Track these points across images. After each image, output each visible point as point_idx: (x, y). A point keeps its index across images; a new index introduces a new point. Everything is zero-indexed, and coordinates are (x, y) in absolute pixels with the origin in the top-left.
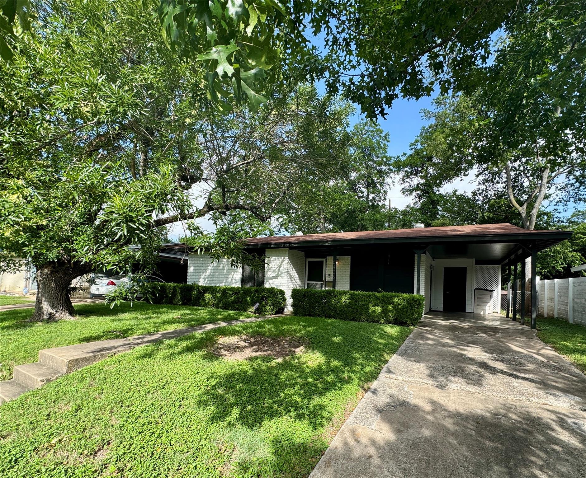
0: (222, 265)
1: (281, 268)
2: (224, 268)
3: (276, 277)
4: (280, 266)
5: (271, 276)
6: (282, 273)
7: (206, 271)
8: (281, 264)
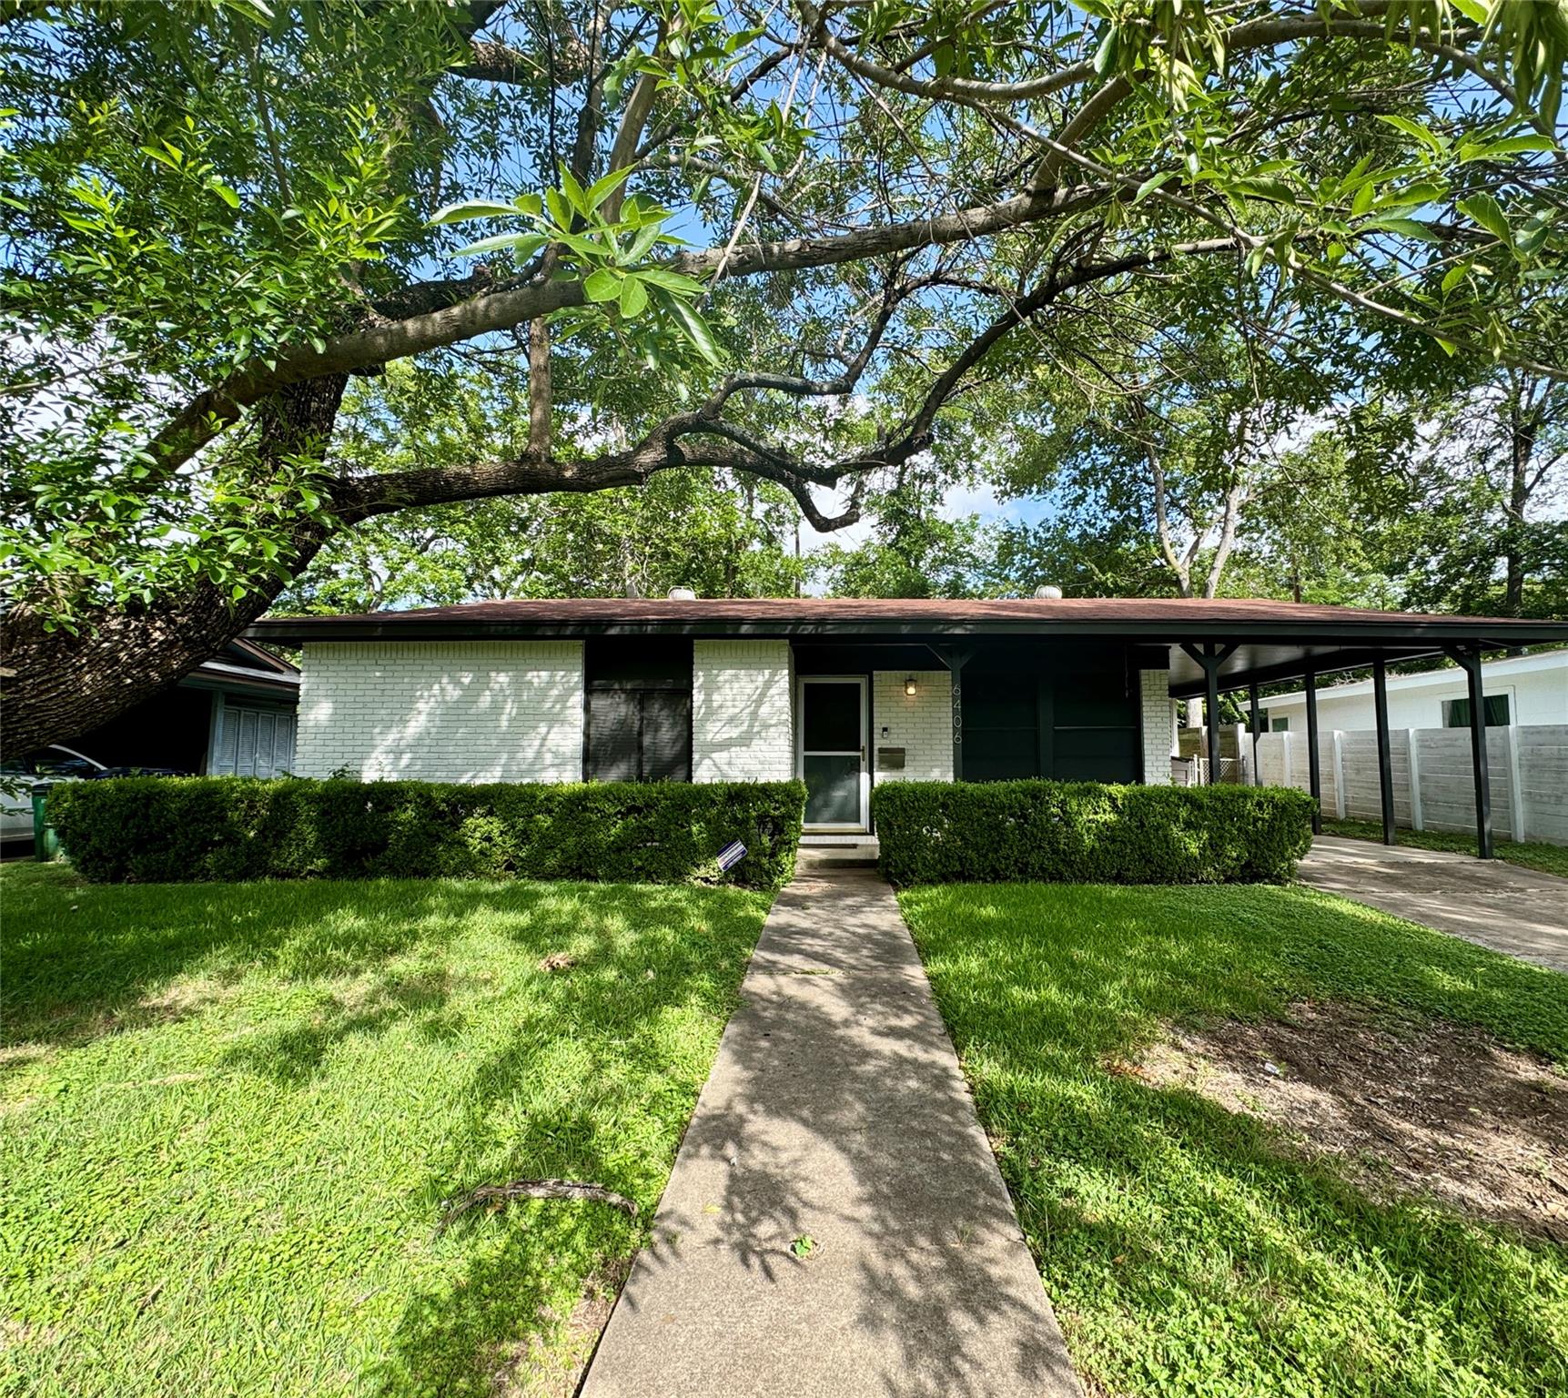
0: (486, 700)
1: (764, 710)
2: (496, 708)
3: (745, 741)
4: (759, 702)
5: (719, 737)
6: (767, 727)
7: (404, 722)
8: (763, 695)
